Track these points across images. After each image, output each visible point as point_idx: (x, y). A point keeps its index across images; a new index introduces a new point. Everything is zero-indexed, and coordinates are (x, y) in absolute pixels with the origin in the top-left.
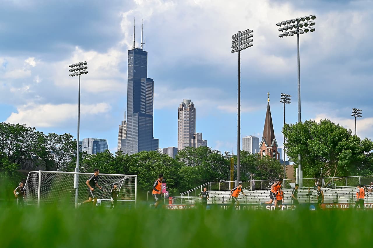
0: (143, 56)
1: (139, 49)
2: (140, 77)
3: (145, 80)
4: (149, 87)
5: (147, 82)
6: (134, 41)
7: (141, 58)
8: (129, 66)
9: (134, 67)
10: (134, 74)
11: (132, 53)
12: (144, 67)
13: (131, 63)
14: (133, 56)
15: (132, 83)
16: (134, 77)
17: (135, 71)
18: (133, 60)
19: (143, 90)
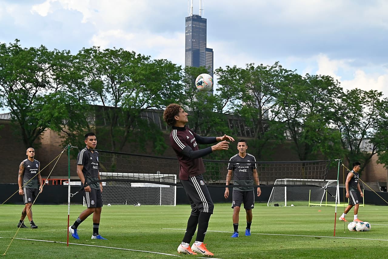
1: (197, 16)
2: (199, 47)
3: (205, 50)
4: (209, 58)
5: (206, 52)
6: (192, 6)
7: (199, 26)
8: (187, 35)
9: (192, 36)
10: (192, 44)
11: (190, 20)
12: (203, 35)
13: (188, 31)
14: (191, 23)
15: (190, 53)
16: (193, 47)
17: (193, 40)
18: (191, 28)
19: (203, 62)
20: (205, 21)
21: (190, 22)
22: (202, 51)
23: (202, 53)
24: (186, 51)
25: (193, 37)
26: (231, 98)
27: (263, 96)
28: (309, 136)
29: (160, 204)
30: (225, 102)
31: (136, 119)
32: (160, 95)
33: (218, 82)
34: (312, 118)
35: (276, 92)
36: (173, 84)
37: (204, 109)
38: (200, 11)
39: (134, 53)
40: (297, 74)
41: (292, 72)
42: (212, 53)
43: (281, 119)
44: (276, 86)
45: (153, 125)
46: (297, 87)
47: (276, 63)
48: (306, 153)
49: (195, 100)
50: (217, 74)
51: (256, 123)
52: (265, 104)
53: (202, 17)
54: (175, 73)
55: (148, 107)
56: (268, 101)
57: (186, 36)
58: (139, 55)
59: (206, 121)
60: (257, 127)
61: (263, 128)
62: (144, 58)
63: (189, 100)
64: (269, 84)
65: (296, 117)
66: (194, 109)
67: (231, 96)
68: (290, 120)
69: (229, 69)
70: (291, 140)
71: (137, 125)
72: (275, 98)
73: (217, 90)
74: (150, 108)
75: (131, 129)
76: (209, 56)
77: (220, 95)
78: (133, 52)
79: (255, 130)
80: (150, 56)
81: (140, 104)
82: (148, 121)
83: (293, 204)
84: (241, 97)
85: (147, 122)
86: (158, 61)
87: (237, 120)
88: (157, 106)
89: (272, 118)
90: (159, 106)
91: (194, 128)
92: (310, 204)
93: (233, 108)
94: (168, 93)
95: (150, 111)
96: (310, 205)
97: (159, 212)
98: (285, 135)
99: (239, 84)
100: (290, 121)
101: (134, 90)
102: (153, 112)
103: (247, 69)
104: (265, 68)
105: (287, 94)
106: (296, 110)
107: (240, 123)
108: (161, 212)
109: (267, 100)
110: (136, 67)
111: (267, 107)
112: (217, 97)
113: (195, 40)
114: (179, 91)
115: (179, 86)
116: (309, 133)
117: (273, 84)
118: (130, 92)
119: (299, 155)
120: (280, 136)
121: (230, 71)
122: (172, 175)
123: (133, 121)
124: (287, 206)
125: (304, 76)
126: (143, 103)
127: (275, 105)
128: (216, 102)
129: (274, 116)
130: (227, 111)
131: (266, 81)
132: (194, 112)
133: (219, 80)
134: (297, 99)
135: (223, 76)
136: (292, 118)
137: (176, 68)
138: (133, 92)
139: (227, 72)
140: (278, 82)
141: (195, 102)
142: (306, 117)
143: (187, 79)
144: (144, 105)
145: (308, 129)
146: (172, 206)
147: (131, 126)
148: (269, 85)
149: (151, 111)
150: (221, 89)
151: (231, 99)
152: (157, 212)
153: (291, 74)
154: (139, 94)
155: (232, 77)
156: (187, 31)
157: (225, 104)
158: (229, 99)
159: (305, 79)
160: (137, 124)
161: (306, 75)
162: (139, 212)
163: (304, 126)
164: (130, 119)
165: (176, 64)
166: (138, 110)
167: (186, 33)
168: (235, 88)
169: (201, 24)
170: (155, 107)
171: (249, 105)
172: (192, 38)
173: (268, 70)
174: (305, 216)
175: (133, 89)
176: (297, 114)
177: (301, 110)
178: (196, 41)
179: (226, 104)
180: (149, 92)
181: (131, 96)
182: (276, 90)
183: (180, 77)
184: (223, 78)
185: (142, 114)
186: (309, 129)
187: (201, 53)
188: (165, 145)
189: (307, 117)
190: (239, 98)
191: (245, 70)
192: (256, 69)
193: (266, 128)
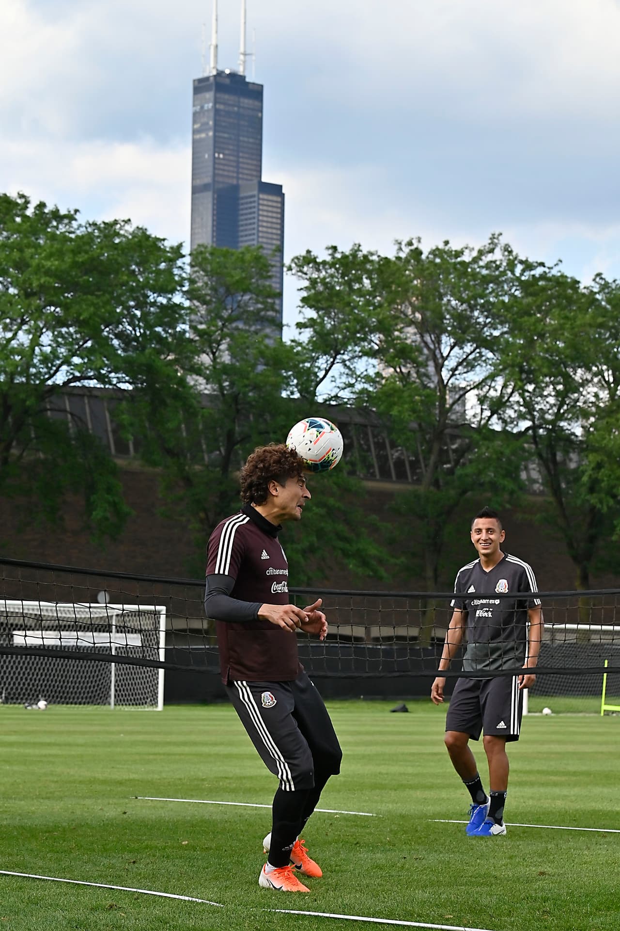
0: (246, 102)
1: (233, 76)
2: (238, 178)
3: (256, 187)
4: (270, 214)
5: (261, 196)
6: (214, 42)
7: (236, 109)
8: (197, 137)
9: (215, 142)
10: (214, 168)
11: (207, 89)
12: (251, 140)
13: (203, 124)
14: (212, 99)
15: (208, 199)
16: (217, 179)
17: (216, 155)
18: (212, 114)
19: (250, 229)
20: (256, 92)
21: (210, 95)
22: (249, 190)
23: (247, 197)
24: (195, 190)
25: (218, 144)
26: (343, 354)
27: (452, 348)
28: (603, 481)
29: (110, 704)
30: (324, 366)
31: (30, 420)
32: (112, 339)
33: (304, 300)
34: (613, 420)
35: (496, 333)
36: (154, 304)
37: (256, 387)
38: (242, 57)
39: (23, 200)
40: (563, 276)
41: (547, 270)
42: (279, 199)
43: (512, 422)
44: (495, 313)
45: (85, 440)
46: (566, 318)
47: (494, 239)
48: (592, 539)
49: (226, 358)
50: (300, 274)
51: (428, 437)
52: (457, 372)
53: (247, 80)
54: (163, 266)
55: (69, 381)
56: (468, 364)
57: (194, 142)
58: (42, 205)
59: (262, 427)
60: (430, 451)
61: (451, 452)
62: (56, 215)
63: (205, 359)
64: (472, 308)
65: (559, 416)
66: (222, 388)
67: (344, 346)
68: (540, 427)
69: (338, 256)
70: (542, 493)
71: (35, 441)
72: (490, 355)
73: (300, 325)
74: (78, 384)
75: (15, 451)
76: (270, 209)
77: (309, 342)
78: (22, 196)
79: (425, 459)
80: (76, 211)
81: (45, 370)
82: (70, 425)
83: (549, 708)
84: (378, 351)
85: (68, 429)
86: (102, 226)
87: (366, 426)
88: (100, 378)
89: (481, 419)
90: (108, 377)
91: (222, 449)
92: (604, 707)
93: (352, 385)
94: (138, 334)
95: (76, 391)
96: (605, 711)
97: (112, 733)
98: (523, 475)
99: (374, 304)
100: (541, 431)
101: (23, 322)
102: (88, 396)
103: (398, 258)
104: (459, 254)
105: (530, 343)
106: (561, 396)
107: (374, 436)
108: (119, 733)
109: (465, 360)
110: (29, 246)
111: (463, 384)
112: (299, 348)
113: (224, 154)
114: (175, 328)
115: (171, 313)
116: (603, 473)
117: (484, 308)
118: (11, 330)
119: (570, 545)
120: (509, 484)
121: (342, 264)
122: (152, 608)
123: (19, 425)
124: (529, 712)
125: (586, 282)
126: (53, 365)
127: (492, 377)
128: (295, 368)
129: (487, 413)
130: (333, 394)
131: (461, 296)
132: (221, 398)
133: (305, 294)
134: (566, 357)
135: (319, 280)
136: (548, 422)
137: (165, 251)
138: (20, 329)
139: (332, 265)
140: (503, 302)
141: (225, 366)
142: (592, 419)
143: (199, 289)
144: (58, 374)
145: (599, 458)
146: (151, 709)
147: (14, 443)
148: (472, 311)
149: (81, 392)
150: (311, 323)
151: (346, 357)
152: (108, 733)
153: (543, 277)
154: (40, 337)
155: (349, 284)
156: (196, 126)
157: (327, 372)
158: (338, 357)
159: (592, 293)
160: (33, 435)
161: (593, 277)
162: (45, 732)
163: (587, 446)
164: (10, 419)
165: (164, 240)
166: (36, 390)
167: (194, 132)
168: (358, 320)
169: (246, 101)
170: (95, 381)
171: (405, 378)
172: (215, 147)
173: (467, 261)
174: (596, 753)
175: (23, 320)
176: (565, 407)
177: (576, 395)
178: (227, 157)
179: (330, 374)
180: (72, 330)
181: (14, 343)
182: (495, 329)
183: (176, 282)
184: (320, 287)
185: (51, 402)
186: (602, 460)
187: (243, 198)
188: (126, 508)
189: (597, 420)
190: (371, 354)
191: (394, 259)
192: (428, 258)
193: (461, 452)
